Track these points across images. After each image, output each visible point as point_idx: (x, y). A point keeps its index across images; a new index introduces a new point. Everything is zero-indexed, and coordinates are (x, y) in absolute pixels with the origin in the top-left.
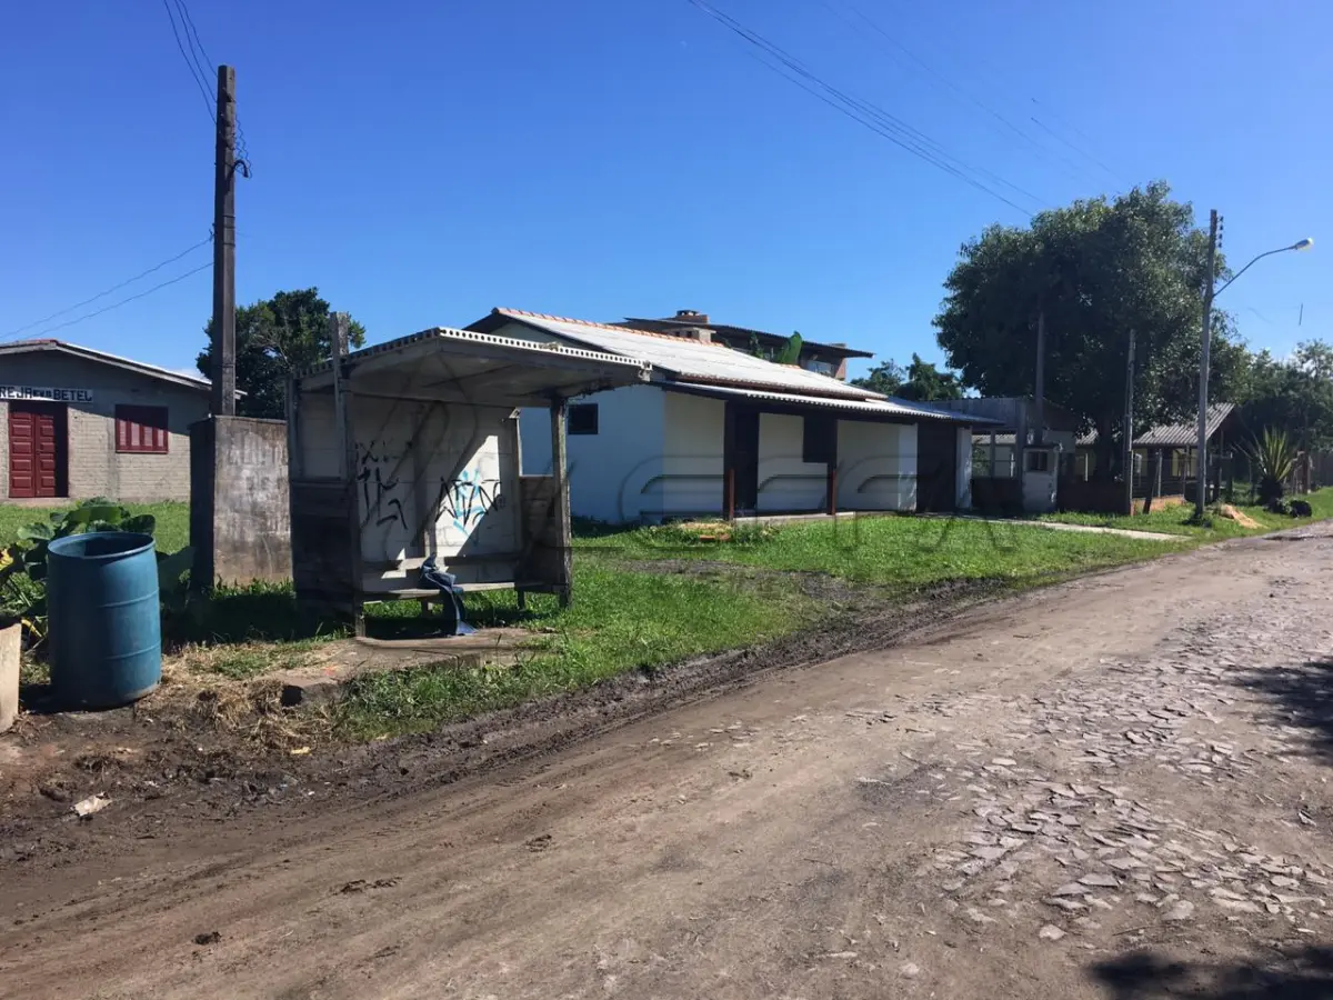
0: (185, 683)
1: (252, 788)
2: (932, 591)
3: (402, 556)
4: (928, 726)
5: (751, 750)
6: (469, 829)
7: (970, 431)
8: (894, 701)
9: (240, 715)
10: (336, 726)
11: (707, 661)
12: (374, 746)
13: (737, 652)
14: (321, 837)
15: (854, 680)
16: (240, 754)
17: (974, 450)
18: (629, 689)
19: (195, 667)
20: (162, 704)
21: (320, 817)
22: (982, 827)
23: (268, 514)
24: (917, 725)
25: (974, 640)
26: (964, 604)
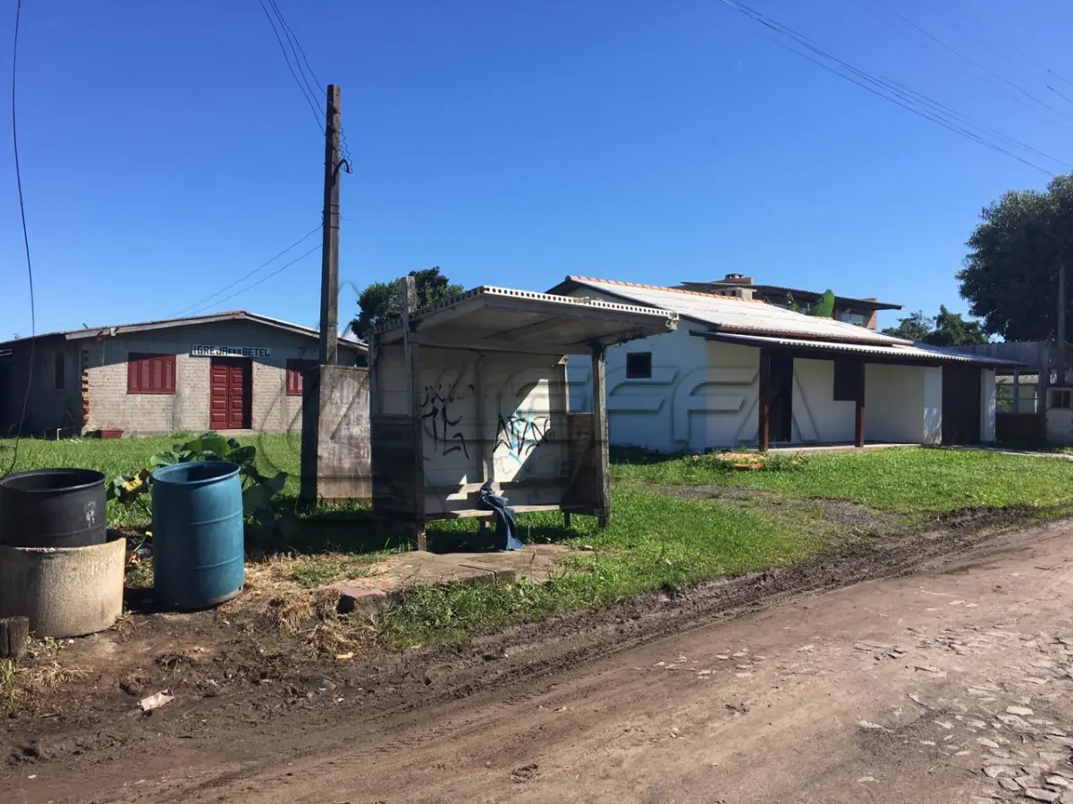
0: (263, 589)
1: (294, 691)
2: (953, 520)
3: (464, 481)
4: (939, 664)
5: (752, 682)
6: (465, 751)
7: (994, 372)
8: (906, 635)
9: (301, 620)
10: (381, 634)
11: (727, 582)
12: (408, 654)
13: (757, 575)
14: (330, 749)
15: (866, 609)
16: (293, 657)
17: (998, 389)
18: (649, 607)
19: (278, 575)
20: (240, 608)
21: (339, 727)
22: (992, 792)
23: (361, 444)
24: (927, 663)
25: (994, 571)
26: (985, 533)
